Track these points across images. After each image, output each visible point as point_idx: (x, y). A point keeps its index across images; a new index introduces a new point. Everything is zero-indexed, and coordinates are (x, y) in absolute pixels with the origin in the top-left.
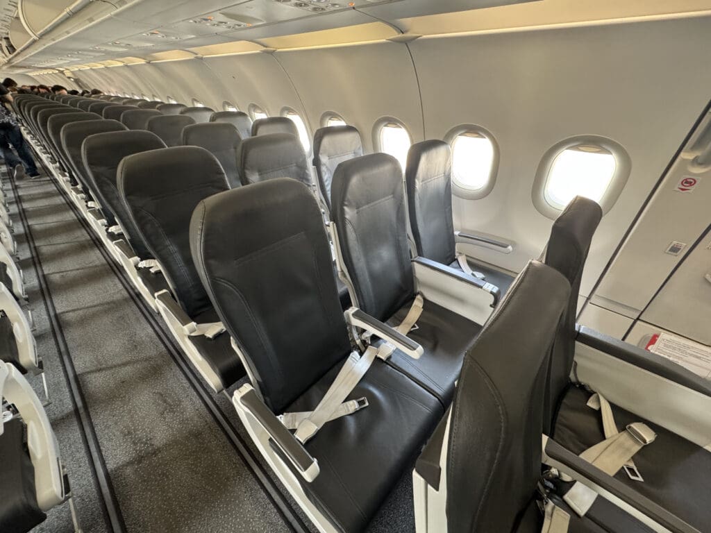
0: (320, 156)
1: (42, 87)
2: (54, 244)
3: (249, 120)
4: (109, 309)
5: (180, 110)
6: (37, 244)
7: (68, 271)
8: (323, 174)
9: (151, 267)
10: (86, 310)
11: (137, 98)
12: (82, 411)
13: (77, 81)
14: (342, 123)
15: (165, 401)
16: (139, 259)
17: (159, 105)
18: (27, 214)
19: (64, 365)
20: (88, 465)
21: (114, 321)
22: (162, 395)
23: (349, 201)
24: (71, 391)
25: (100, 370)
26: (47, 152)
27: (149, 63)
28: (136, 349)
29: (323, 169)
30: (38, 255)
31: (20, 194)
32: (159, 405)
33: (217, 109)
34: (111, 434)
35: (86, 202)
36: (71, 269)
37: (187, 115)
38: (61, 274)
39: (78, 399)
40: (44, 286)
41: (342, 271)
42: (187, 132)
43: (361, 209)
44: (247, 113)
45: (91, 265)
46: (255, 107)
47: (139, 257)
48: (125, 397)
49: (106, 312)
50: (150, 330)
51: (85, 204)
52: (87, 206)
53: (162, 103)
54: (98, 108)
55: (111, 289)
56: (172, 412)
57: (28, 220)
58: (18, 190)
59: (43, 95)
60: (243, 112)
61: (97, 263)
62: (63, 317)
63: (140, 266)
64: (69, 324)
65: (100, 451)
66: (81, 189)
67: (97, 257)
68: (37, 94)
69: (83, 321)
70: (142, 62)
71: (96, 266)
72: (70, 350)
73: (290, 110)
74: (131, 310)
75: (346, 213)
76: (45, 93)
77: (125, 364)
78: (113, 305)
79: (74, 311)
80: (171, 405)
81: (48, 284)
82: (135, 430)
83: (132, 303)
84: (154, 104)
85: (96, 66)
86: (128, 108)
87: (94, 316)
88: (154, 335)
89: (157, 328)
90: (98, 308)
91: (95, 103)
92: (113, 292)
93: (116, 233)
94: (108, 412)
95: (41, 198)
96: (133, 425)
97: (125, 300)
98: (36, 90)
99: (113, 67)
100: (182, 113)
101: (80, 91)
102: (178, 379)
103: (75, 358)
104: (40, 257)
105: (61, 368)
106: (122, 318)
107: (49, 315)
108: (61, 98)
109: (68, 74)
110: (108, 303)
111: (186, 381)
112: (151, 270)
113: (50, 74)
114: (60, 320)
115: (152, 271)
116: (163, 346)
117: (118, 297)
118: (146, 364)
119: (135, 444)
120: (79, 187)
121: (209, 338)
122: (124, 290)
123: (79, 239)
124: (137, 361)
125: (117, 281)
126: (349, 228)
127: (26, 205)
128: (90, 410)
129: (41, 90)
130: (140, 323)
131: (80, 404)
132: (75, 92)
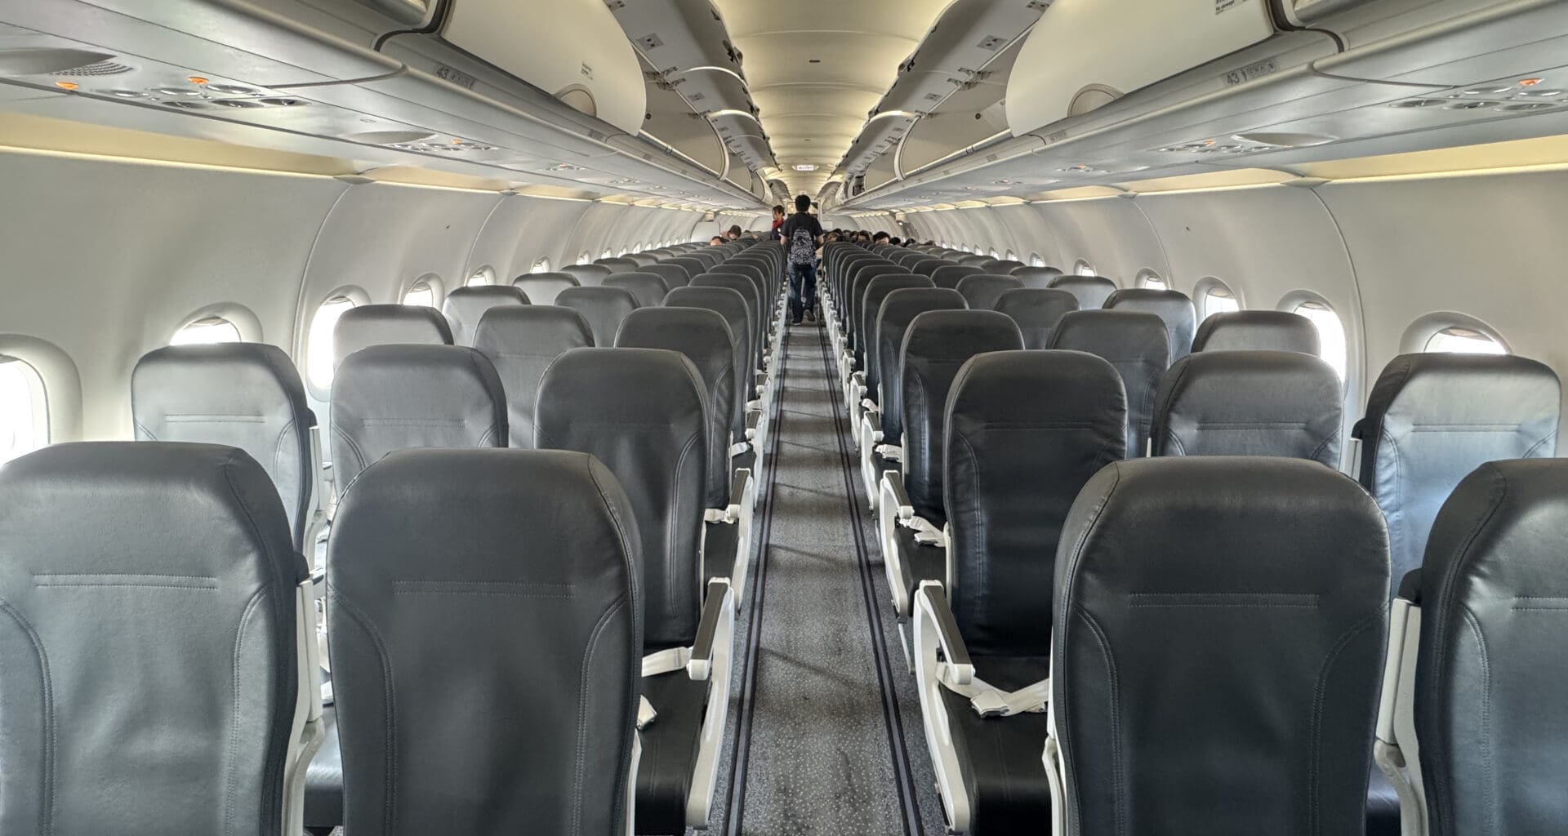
0: (1387, 418)
1: (863, 233)
2: (799, 445)
3: (1189, 310)
4: (827, 569)
5: (1050, 278)
6: (781, 439)
7: (799, 488)
8: (1381, 464)
9: (918, 531)
10: (800, 557)
11: (980, 253)
12: (746, 706)
13: (906, 227)
14: (1493, 348)
15: (849, 777)
16: (913, 511)
17: (1016, 268)
18: (785, 394)
19: (751, 624)
20: (725, 796)
21: (827, 592)
22: (848, 763)
23: (1496, 566)
24: (746, 666)
25: (785, 658)
26: (838, 319)
27: (1028, 204)
28: (840, 655)
29: (1386, 450)
30: (777, 455)
31: (787, 367)
32: (838, 776)
33: (1122, 284)
34: (764, 772)
35: (862, 398)
36: (804, 487)
37: (1063, 288)
38: (792, 490)
39: (748, 685)
40: (769, 499)
41: (1394, 744)
42: (1067, 323)
43: (1534, 600)
44: (1190, 296)
45: (827, 490)
46: (1213, 285)
47: (914, 509)
48: (799, 724)
49: (823, 571)
50: (868, 635)
51: (860, 400)
52: (860, 404)
53: (1019, 264)
54: (928, 267)
55: (838, 539)
56: (853, 805)
57: (784, 404)
58: (788, 362)
59: (860, 243)
60: (1181, 291)
61: (836, 491)
62: (774, 552)
63: (902, 522)
64: (776, 567)
65: (744, 788)
66: (864, 379)
67: (839, 482)
68: (854, 241)
69: (792, 571)
70: (1020, 201)
71: (832, 495)
72: (765, 608)
73: (1309, 299)
74: (853, 585)
75: (1473, 595)
76: (863, 241)
77: (818, 671)
78: (833, 565)
79: (787, 549)
80: (853, 791)
81: (775, 497)
82: (795, 794)
83: (857, 575)
84: (1006, 265)
85: (943, 208)
86: (948, 263)
87: (806, 569)
88: (870, 647)
89: (878, 637)
90: (813, 560)
91: (912, 255)
92: (840, 544)
93: (885, 457)
94: (772, 733)
95: (806, 377)
96: (795, 783)
97: (851, 565)
98: (855, 236)
99: (968, 209)
100: (1053, 285)
101: (904, 240)
102: (880, 752)
103: (766, 619)
104: (779, 457)
105: (747, 625)
106: (838, 592)
107: (761, 542)
108: (881, 249)
109: (900, 216)
110: (828, 559)
111: (890, 765)
112: (916, 535)
113: (878, 217)
114: (769, 555)
115: (918, 538)
116: (876, 675)
117: (843, 555)
118: (844, 689)
119: (787, 817)
120: (864, 374)
121: (975, 712)
122: (855, 548)
123: (827, 448)
124: (834, 677)
125: (850, 527)
126: (1470, 642)
127: (788, 383)
128: (755, 711)
129: (861, 238)
130: (858, 614)
131: (747, 695)
132: (896, 241)
